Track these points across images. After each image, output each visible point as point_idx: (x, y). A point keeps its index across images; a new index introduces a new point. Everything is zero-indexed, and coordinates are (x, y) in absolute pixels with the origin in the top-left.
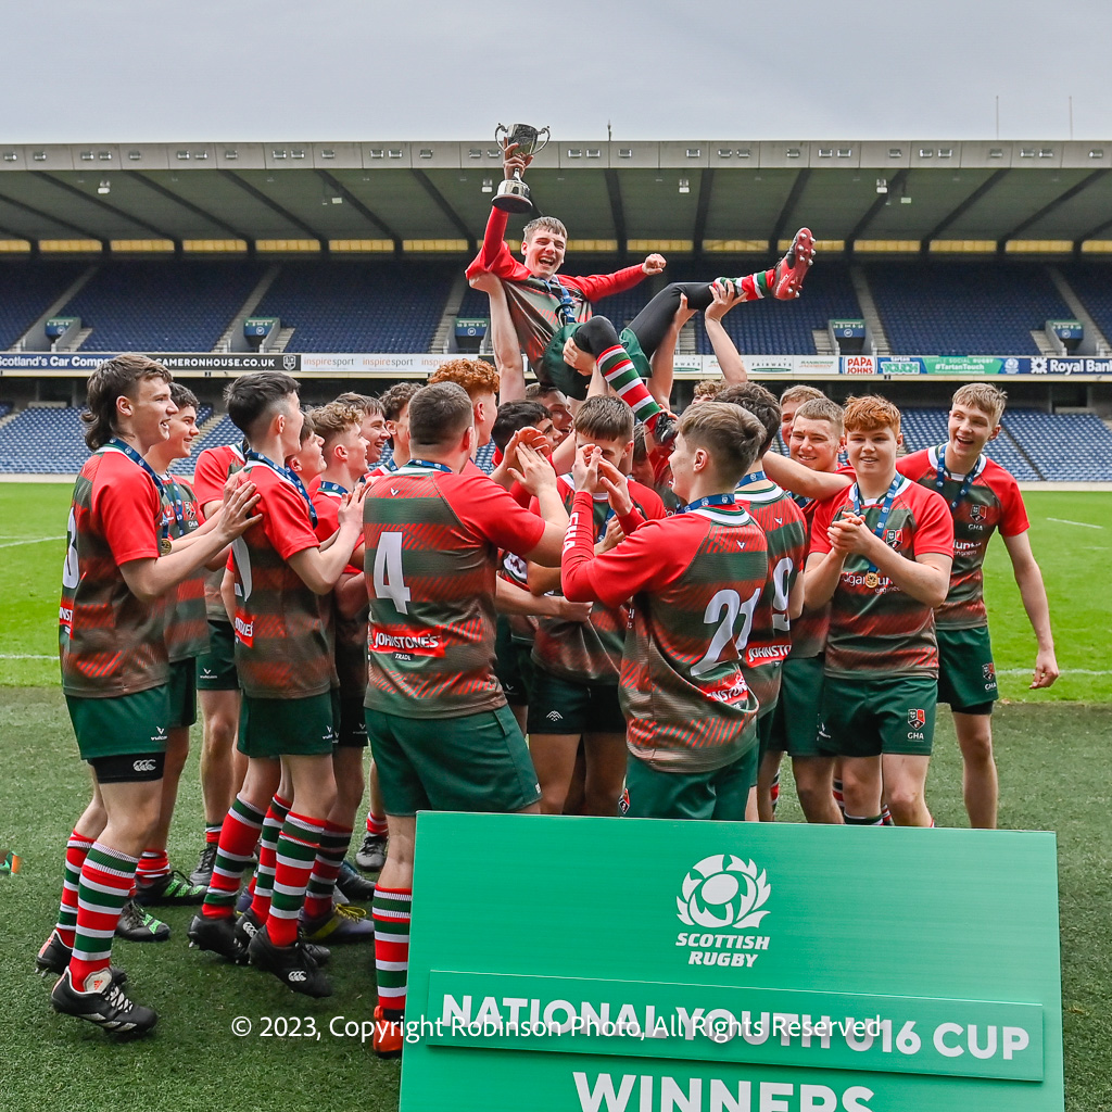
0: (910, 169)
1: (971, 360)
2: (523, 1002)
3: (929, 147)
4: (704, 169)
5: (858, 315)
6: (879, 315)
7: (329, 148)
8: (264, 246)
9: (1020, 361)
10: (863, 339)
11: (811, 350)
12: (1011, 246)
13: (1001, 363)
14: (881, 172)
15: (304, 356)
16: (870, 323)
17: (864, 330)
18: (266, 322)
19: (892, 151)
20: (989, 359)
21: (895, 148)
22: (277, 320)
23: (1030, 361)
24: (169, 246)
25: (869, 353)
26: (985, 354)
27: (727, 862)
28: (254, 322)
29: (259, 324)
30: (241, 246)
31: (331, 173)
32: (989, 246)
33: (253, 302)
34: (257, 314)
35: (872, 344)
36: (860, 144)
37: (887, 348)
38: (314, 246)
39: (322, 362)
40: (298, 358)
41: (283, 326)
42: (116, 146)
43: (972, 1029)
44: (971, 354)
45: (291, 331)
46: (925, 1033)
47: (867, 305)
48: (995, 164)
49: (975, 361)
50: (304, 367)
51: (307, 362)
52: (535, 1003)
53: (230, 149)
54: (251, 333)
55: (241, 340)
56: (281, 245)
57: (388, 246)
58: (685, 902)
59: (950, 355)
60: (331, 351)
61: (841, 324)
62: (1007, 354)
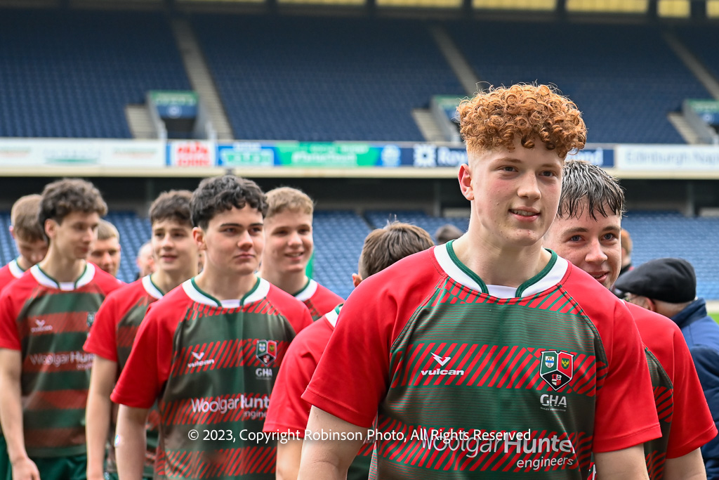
1: (338, 148)
5: (187, 86)
9: (401, 149)
10: (195, 120)
11: (123, 132)
13: (376, 152)
16: (204, 98)
17: (195, 109)
20: (362, 148)
23: (412, 151)
25: (203, 136)
26: (356, 140)
35: (208, 125)
37: (228, 132)
44: (339, 139)
47: (197, 73)
49: (344, 149)
59: (311, 140)
61: (163, 98)
62: (383, 139)
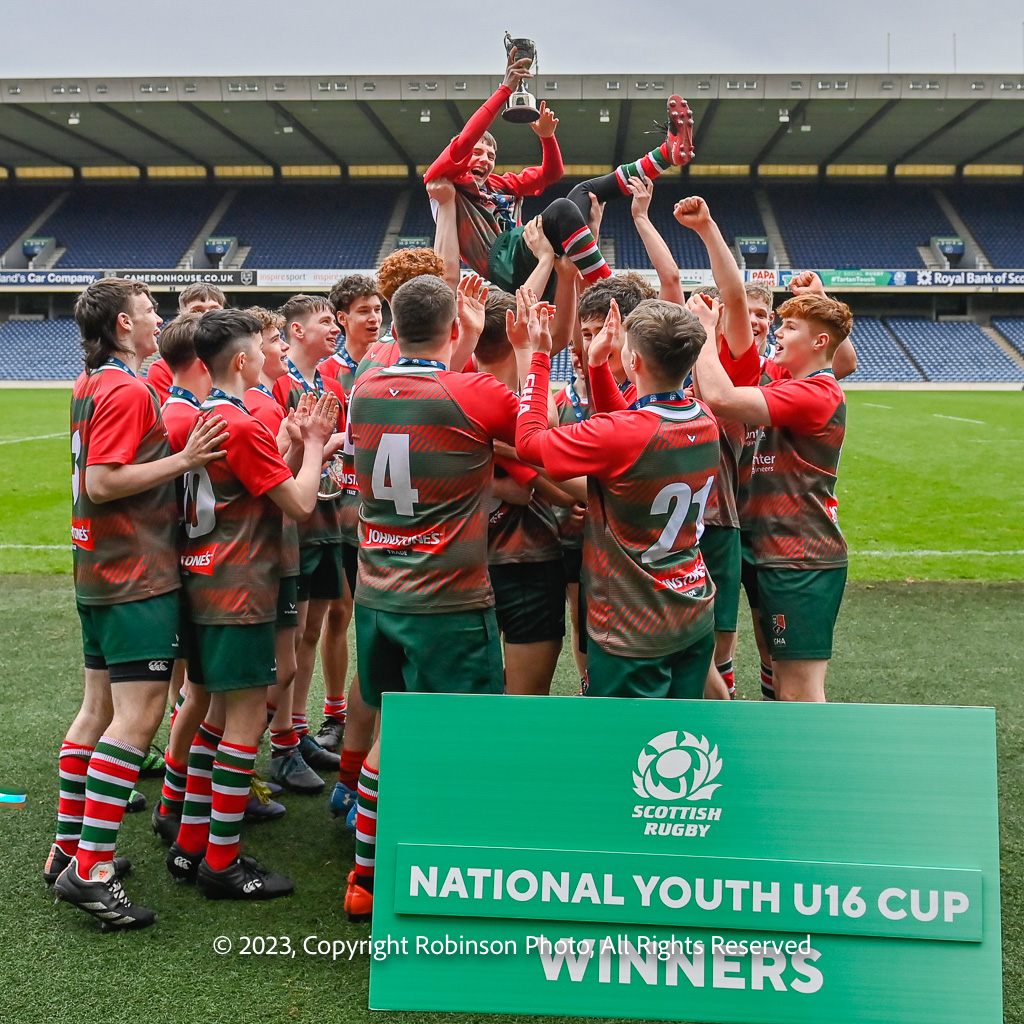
0: (809, 100)
1: (863, 273)
2: (487, 873)
3: (827, 79)
4: (623, 101)
5: (762, 233)
6: (781, 233)
7: (281, 82)
8: (221, 171)
9: (907, 273)
10: (766, 255)
12: (901, 170)
13: (890, 276)
14: (783, 103)
15: (260, 272)
16: (773, 240)
17: (767, 247)
18: (225, 241)
19: (793, 83)
20: (880, 273)
21: (796, 80)
22: (235, 239)
23: (916, 274)
24: (134, 172)
25: (772, 267)
26: (876, 267)
27: (680, 738)
28: (214, 241)
29: (218, 243)
30: (201, 172)
31: (283, 105)
32: (880, 170)
33: (212, 224)
34: (216, 234)
35: (775, 259)
36: (765, 77)
37: (787, 263)
38: (268, 171)
39: (277, 277)
40: (255, 274)
41: (241, 244)
42: (84, 81)
43: (915, 894)
44: (864, 267)
45: (248, 249)
46: (870, 898)
47: (770, 224)
48: (886, 95)
49: (867, 274)
50: (260, 282)
51: (262, 278)
52: (499, 873)
53: (189, 82)
54: (211, 252)
55: (202, 257)
56: (238, 171)
57: (335, 171)
58: (640, 776)
59: (845, 268)
60: (284, 267)
61: (746, 241)
62: (895, 268)
